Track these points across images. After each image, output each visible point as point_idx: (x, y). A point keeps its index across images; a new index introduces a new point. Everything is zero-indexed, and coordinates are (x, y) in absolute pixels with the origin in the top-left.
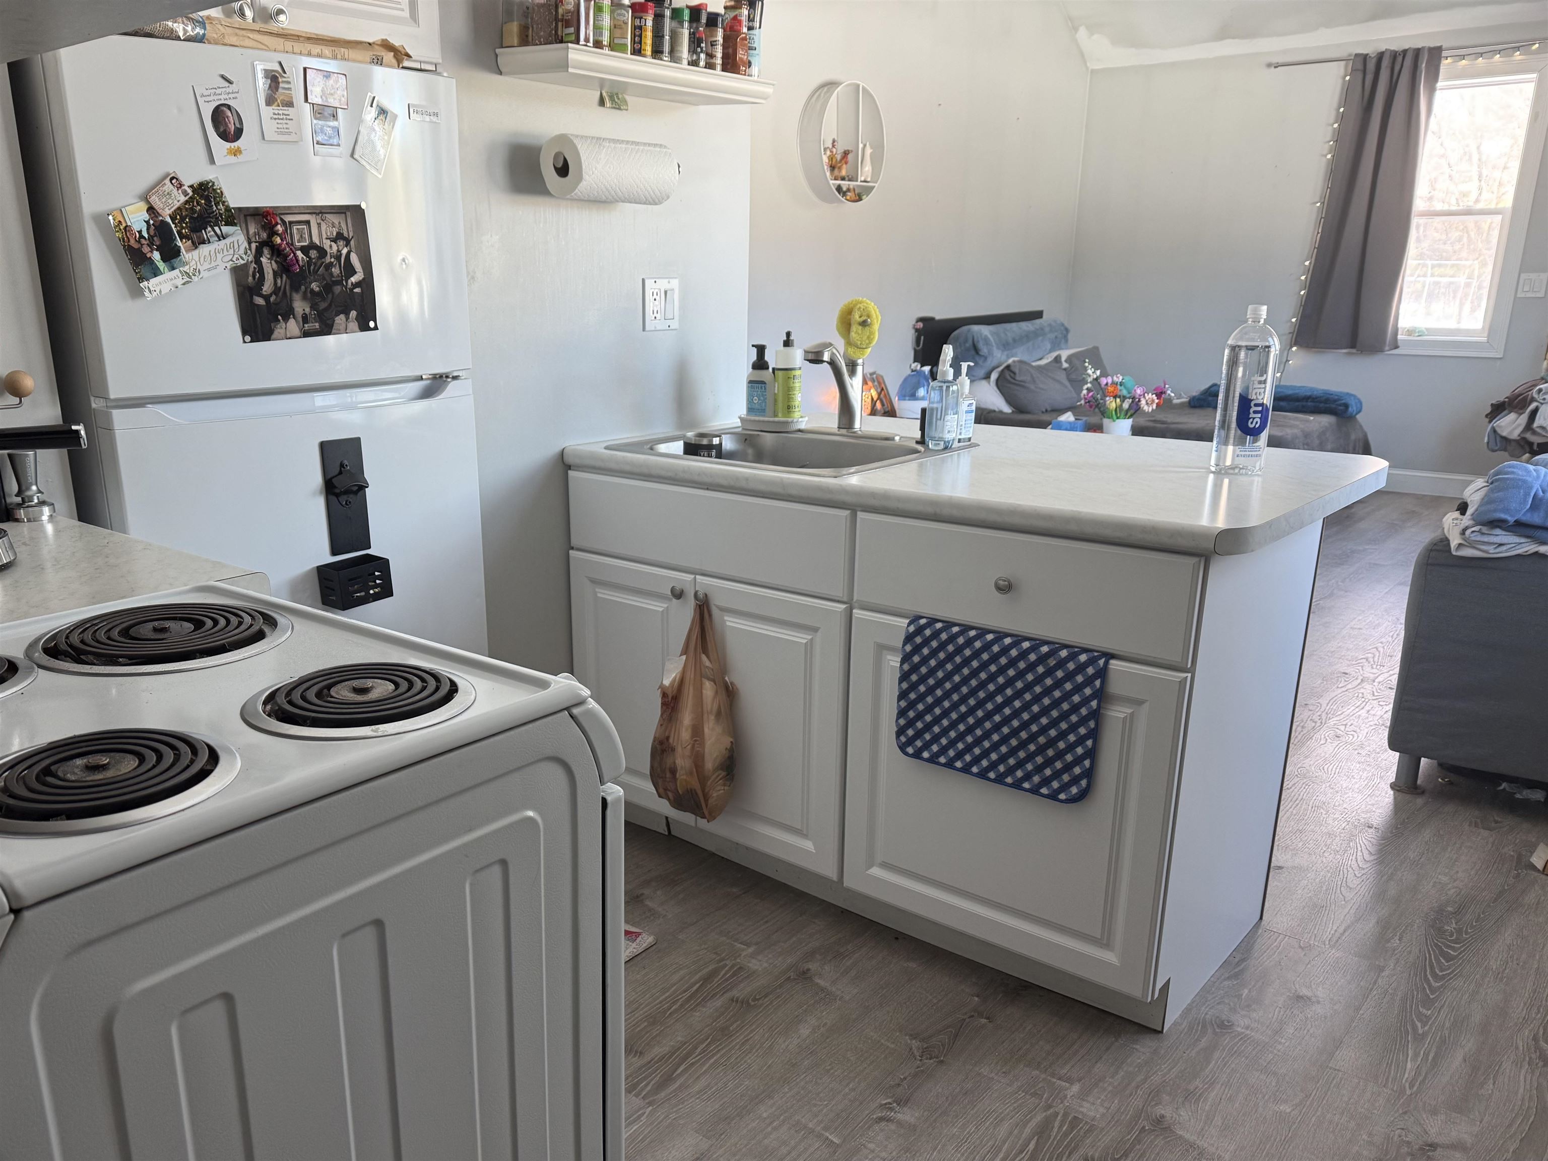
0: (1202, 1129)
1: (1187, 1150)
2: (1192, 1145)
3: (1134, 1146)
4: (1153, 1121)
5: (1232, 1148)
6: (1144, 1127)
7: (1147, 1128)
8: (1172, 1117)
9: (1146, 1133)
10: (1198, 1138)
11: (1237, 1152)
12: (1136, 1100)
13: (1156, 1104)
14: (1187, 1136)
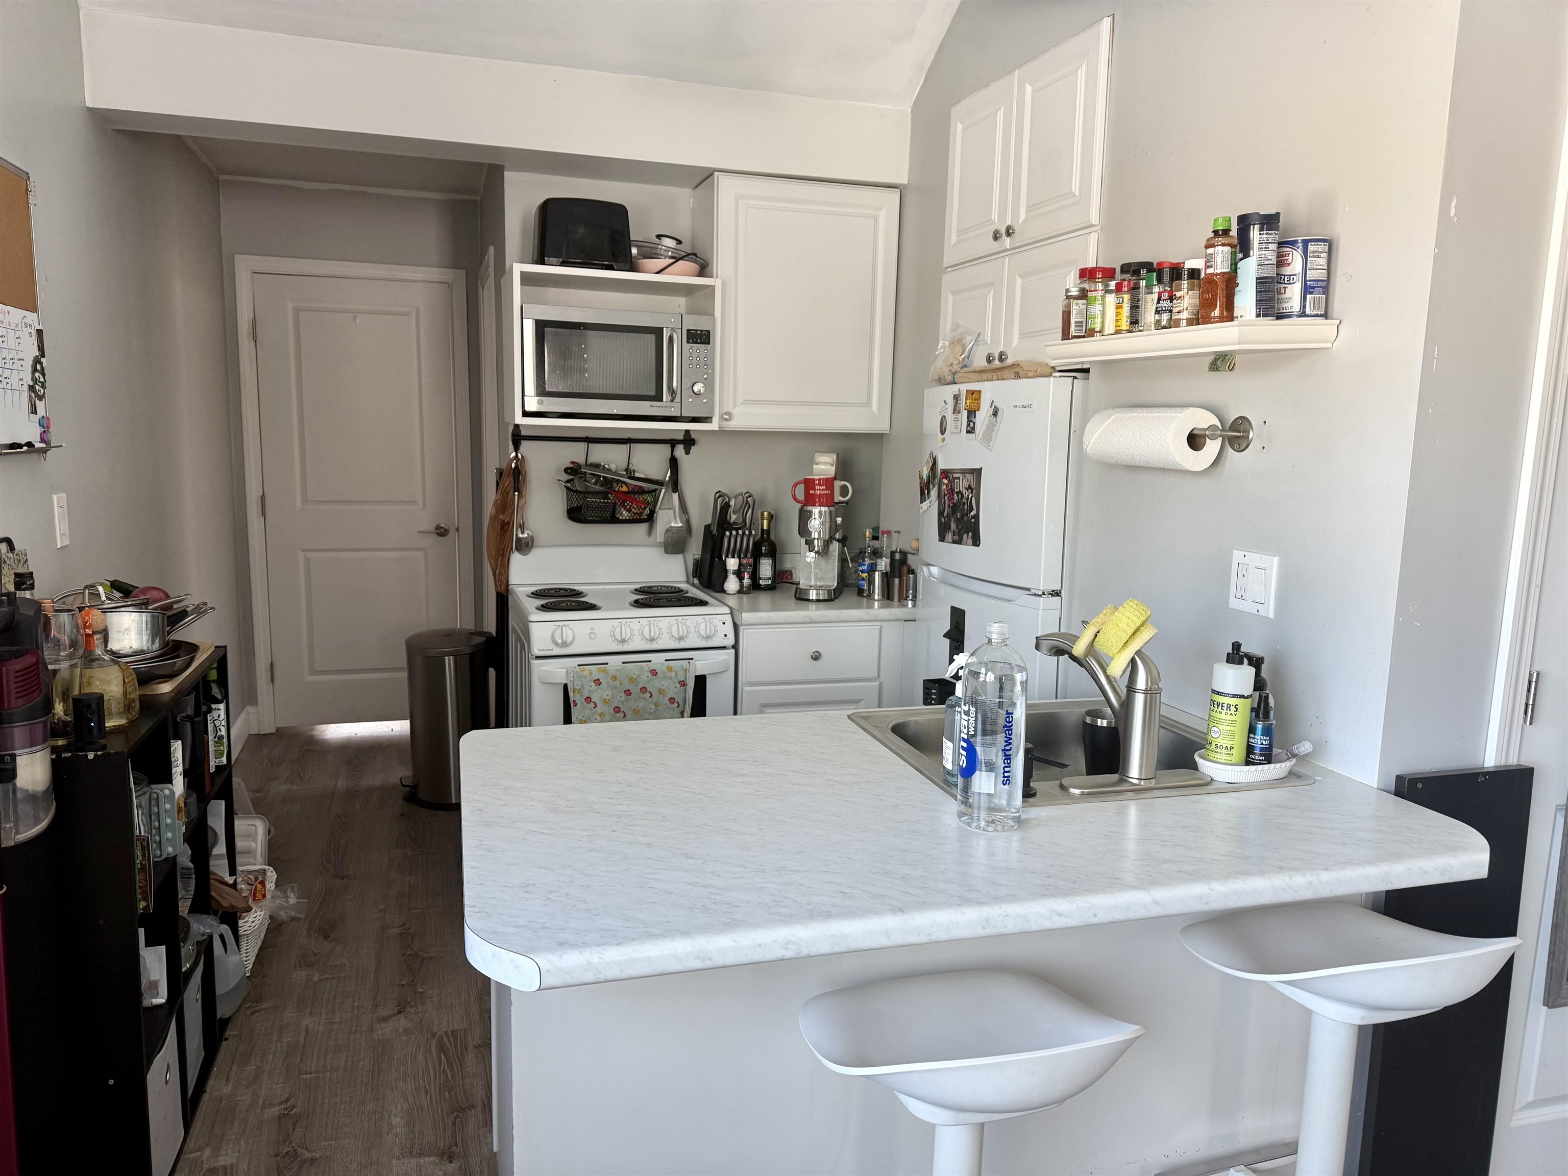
0: (420, 1170)
1: (420, 1150)
2: (421, 1155)
3: (453, 1131)
4: (454, 1155)
5: (394, 1170)
6: (457, 1147)
7: (454, 1148)
8: (445, 1165)
9: (452, 1144)
10: (419, 1162)
11: (389, 1169)
12: (475, 1162)
13: (461, 1167)
14: (427, 1159)
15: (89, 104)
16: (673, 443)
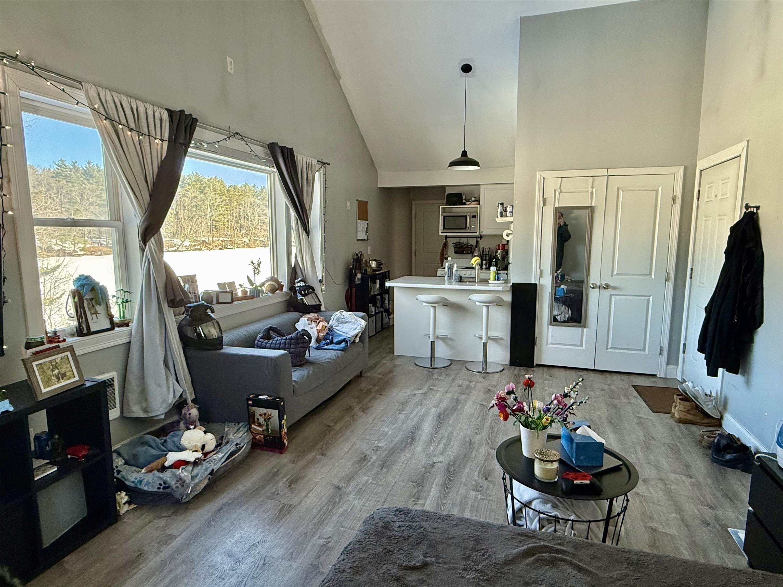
15: (379, 186)
16: (477, 237)
